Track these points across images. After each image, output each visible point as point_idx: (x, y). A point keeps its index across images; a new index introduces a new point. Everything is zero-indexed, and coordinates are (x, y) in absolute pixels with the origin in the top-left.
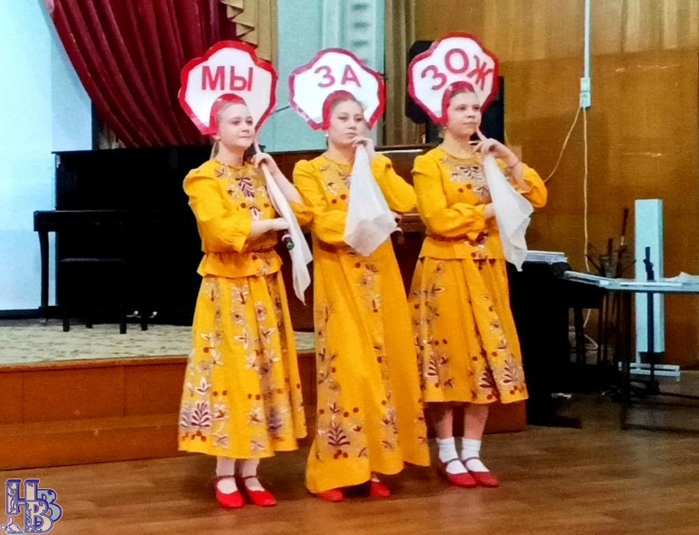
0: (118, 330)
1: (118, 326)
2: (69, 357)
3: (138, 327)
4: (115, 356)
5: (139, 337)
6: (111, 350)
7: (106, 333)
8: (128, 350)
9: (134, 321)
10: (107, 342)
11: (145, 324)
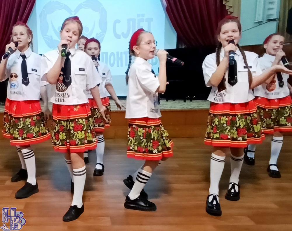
0: (183, 101)
1: (183, 100)
2: (169, 108)
3: (189, 100)
4: (183, 108)
5: (190, 103)
6: (181, 106)
7: (180, 102)
8: (187, 107)
9: (188, 99)
10: (180, 105)
11: (191, 99)
